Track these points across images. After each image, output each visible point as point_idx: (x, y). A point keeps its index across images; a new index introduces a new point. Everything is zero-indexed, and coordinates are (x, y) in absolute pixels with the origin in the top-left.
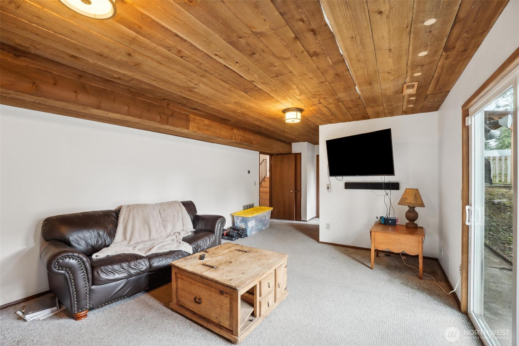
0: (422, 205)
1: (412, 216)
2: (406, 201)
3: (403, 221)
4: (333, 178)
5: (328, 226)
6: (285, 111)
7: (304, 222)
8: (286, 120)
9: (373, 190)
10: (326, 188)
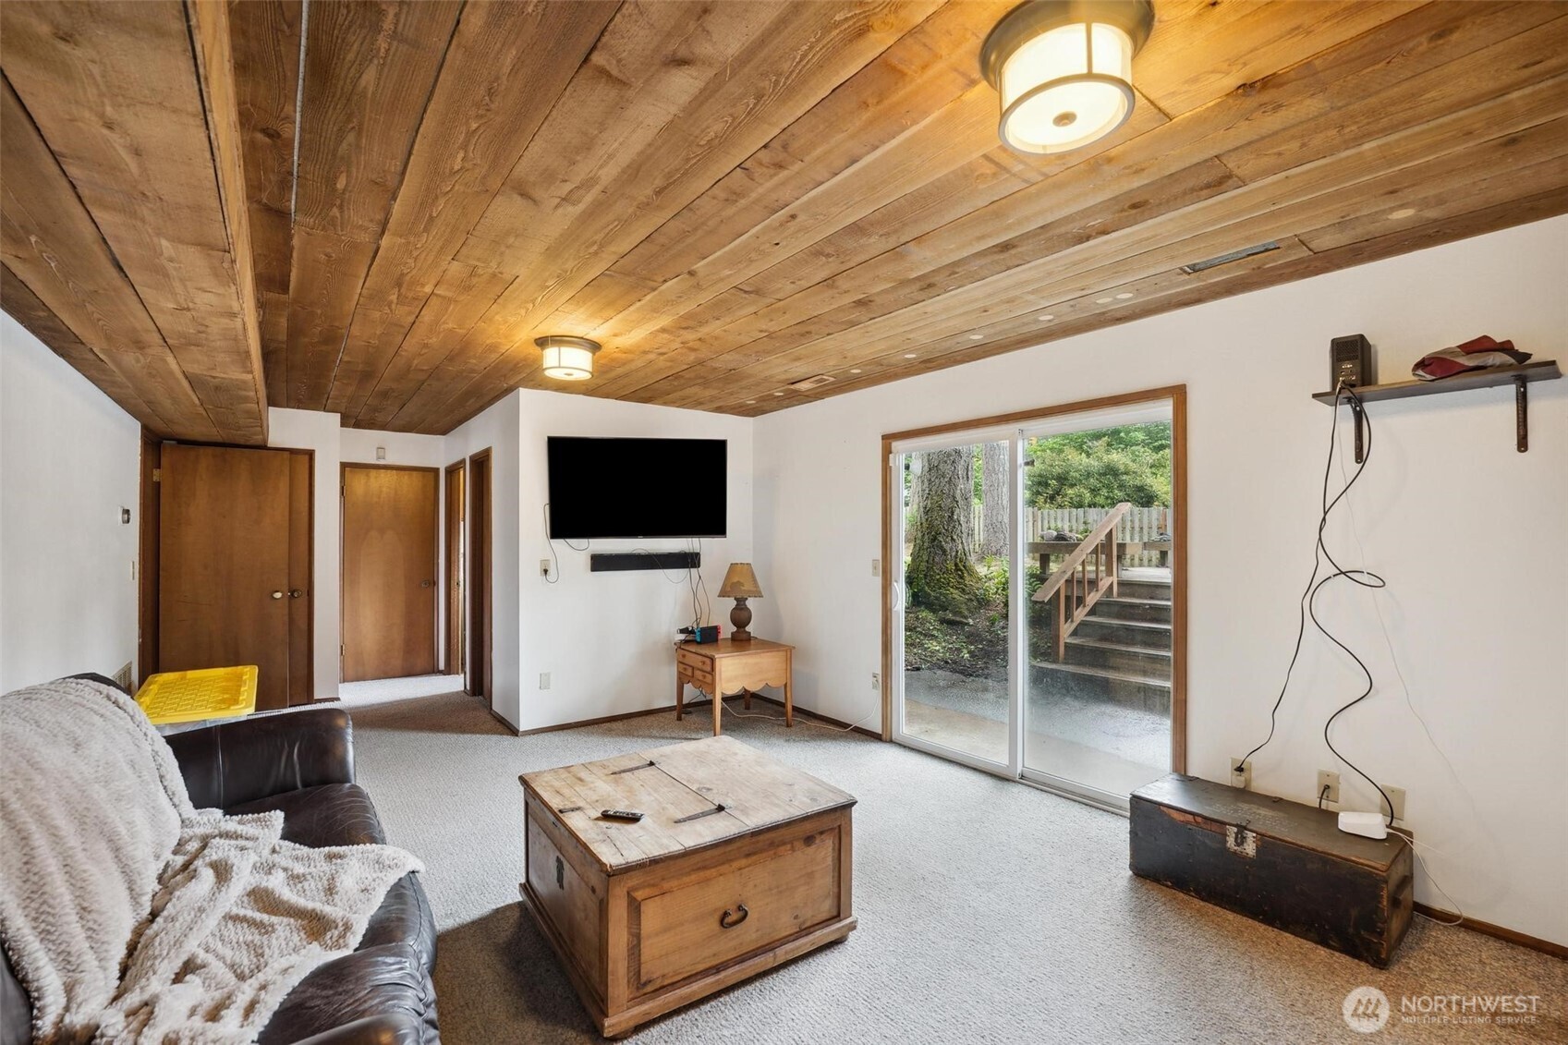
0: (758, 594)
1: (740, 617)
2: (743, 588)
3: (727, 630)
4: (560, 544)
5: (544, 683)
6: (542, 342)
7: (331, 703)
8: (546, 369)
9: (665, 570)
10: (538, 570)
